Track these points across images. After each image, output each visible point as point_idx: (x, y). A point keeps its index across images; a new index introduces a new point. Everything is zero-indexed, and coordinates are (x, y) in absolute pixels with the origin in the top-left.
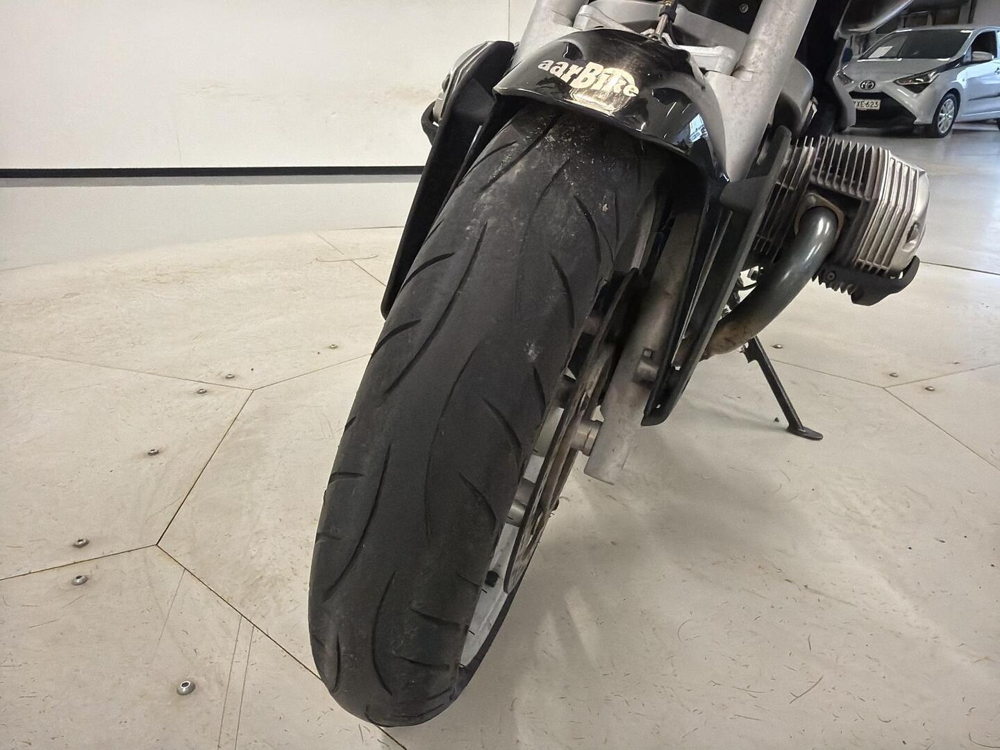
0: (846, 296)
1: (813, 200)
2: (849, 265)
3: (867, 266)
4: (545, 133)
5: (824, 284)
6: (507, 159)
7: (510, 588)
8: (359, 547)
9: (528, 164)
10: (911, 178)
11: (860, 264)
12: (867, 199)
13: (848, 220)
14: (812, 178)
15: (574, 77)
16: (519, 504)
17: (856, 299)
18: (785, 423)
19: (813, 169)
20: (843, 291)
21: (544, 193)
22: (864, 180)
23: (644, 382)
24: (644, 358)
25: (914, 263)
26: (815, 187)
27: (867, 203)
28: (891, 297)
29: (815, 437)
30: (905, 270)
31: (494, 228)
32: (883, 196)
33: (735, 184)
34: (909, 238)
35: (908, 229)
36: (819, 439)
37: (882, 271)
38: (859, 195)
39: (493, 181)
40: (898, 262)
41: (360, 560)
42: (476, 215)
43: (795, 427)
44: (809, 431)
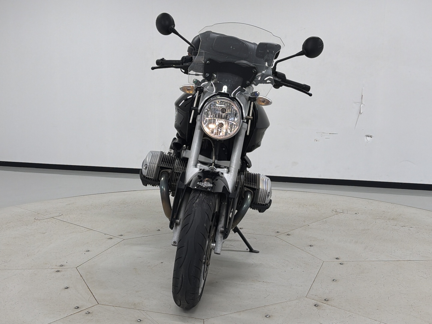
0: (257, 211)
1: (246, 189)
2: (256, 204)
3: (260, 204)
4: (200, 194)
5: (252, 209)
6: (196, 199)
7: (204, 279)
8: (185, 257)
9: (199, 199)
10: (266, 181)
11: (259, 203)
12: (258, 188)
13: (254, 193)
14: (244, 184)
15: (203, 185)
16: (204, 260)
17: (260, 212)
18: (249, 250)
19: (244, 181)
20: (256, 210)
21: (202, 203)
22: (256, 183)
23: (222, 232)
24: (221, 228)
25: (271, 201)
26: (245, 186)
27: (258, 189)
28: (267, 210)
29: (257, 252)
30: (269, 203)
31: (196, 209)
32: (261, 187)
33: (232, 193)
34: (268, 196)
35: (267, 194)
36: (258, 252)
37: (264, 204)
38: (256, 188)
39: (194, 202)
40: (267, 202)
41: (186, 259)
42: (194, 208)
43: (251, 250)
44: (255, 251)
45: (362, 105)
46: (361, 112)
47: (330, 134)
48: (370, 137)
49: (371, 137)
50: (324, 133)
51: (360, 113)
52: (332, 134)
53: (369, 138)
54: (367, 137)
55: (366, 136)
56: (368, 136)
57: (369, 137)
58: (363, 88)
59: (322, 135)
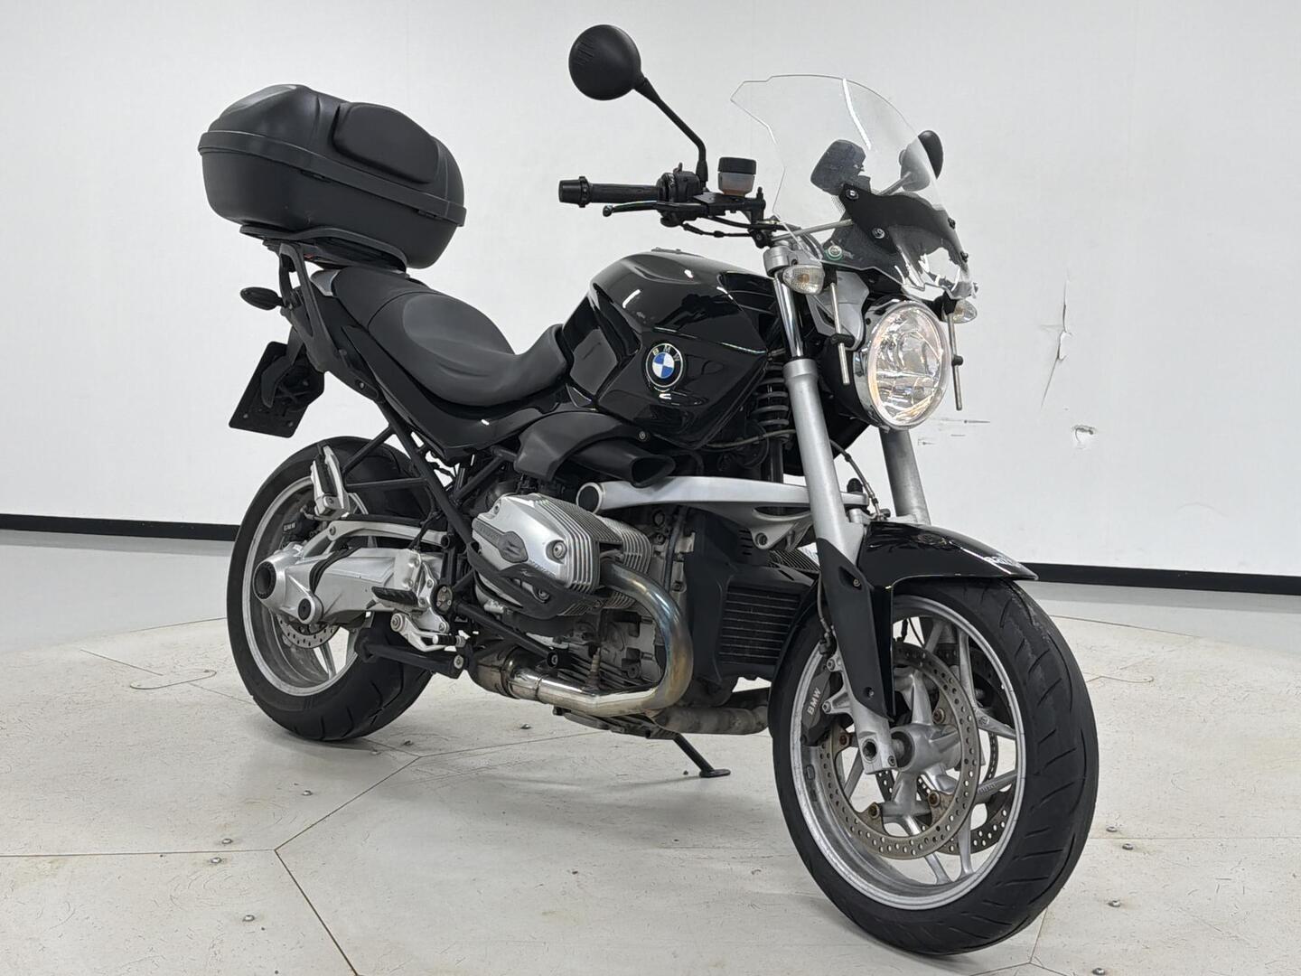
29: (726, 773)
36: (729, 774)
43: (707, 771)
44: (718, 771)
45: (1064, 334)
46: (1061, 357)
47: (966, 422)
48: (1088, 434)
49: (1091, 433)
50: (947, 420)
51: (1058, 357)
52: (972, 424)
53: (1084, 436)
54: (1078, 432)
55: (1076, 429)
56: (1082, 430)
57: (1084, 433)
58: (1068, 282)
59: (942, 424)
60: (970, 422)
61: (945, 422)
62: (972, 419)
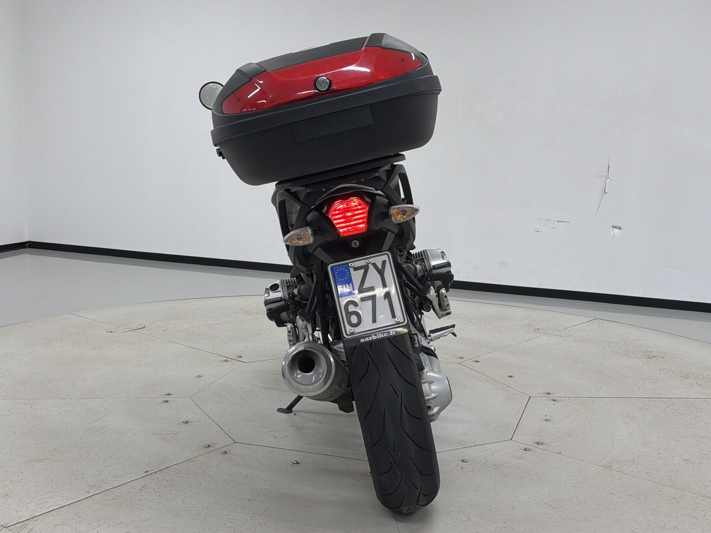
45: (608, 180)
46: (606, 191)
47: (558, 222)
48: (619, 230)
49: (620, 229)
50: (549, 220)
52: (562, 223)
53: (616, 231)
54: (614, 229)
55: (613, 227)
56: (616, 228)
57: (617, 229)
58: (611, 155)
59: (546, 223)
60: (561, 222)
61: (548, 221)
62: (561, 220)
